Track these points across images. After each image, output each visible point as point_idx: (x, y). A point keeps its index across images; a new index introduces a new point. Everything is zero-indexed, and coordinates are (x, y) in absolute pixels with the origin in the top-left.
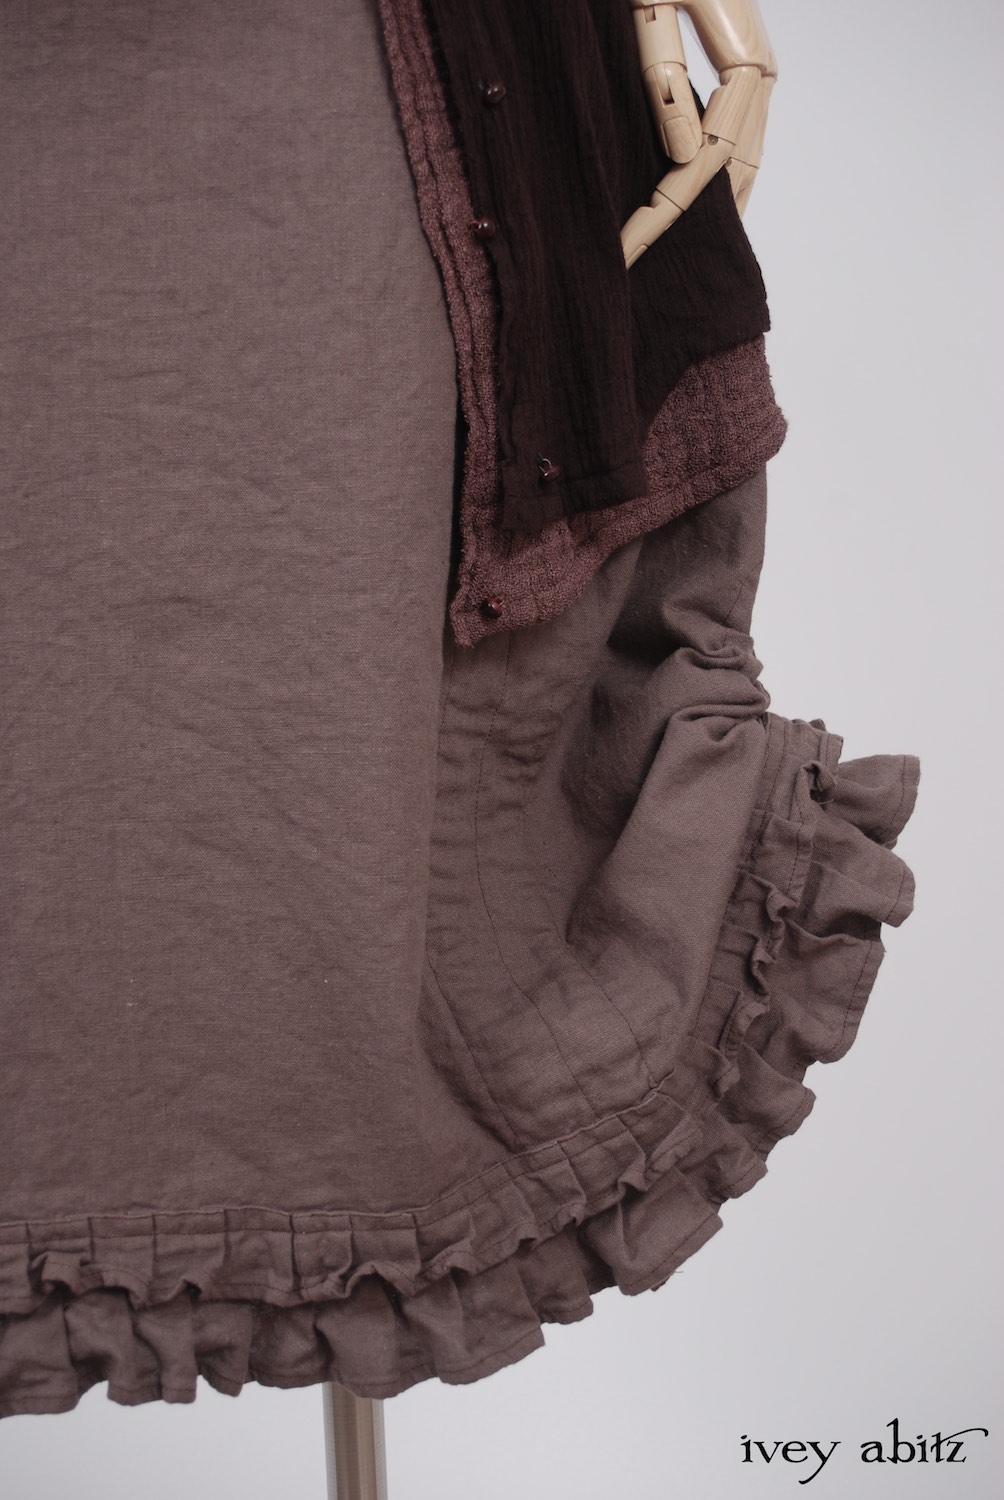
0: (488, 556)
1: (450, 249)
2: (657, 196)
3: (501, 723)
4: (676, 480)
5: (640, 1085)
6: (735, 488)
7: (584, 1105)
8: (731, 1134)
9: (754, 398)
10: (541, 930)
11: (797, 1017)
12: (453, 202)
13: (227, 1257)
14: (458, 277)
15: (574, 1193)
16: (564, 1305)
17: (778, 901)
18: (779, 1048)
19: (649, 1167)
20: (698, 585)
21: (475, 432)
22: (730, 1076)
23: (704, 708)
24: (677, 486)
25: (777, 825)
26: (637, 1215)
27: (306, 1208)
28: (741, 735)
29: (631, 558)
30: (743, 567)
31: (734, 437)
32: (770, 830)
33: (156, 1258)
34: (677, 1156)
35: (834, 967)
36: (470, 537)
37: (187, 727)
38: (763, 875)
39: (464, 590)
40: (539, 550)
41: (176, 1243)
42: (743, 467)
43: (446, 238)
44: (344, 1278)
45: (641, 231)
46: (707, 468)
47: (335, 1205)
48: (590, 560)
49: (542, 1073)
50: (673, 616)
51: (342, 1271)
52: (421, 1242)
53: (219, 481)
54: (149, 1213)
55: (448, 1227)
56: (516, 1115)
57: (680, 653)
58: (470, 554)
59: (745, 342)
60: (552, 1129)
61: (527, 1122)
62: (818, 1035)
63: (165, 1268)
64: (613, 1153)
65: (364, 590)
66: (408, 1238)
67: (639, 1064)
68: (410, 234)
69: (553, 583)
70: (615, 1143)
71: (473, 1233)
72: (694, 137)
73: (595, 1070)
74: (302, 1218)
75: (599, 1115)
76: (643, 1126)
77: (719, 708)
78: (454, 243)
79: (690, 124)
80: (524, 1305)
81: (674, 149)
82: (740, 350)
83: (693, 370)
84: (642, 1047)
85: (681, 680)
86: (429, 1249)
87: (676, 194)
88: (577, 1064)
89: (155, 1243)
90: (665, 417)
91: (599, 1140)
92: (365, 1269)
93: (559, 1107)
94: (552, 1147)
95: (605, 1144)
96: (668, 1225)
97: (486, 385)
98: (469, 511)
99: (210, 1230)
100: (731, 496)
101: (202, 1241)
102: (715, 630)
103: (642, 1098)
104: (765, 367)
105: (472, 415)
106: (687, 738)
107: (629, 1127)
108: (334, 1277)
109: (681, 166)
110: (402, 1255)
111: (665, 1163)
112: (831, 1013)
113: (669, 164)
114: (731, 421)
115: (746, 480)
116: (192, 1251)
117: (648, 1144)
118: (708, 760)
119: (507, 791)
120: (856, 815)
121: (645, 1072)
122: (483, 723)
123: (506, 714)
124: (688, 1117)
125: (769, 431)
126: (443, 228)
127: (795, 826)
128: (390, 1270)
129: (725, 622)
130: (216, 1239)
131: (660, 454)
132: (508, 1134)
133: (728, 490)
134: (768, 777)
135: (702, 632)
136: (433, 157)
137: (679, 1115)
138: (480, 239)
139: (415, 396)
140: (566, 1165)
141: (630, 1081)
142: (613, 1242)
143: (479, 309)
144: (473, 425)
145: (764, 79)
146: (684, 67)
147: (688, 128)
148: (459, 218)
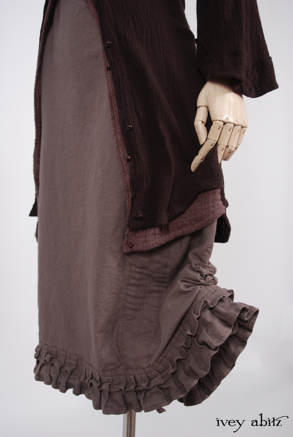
0: (131, 233)
1: (123, 163)
2: (199, 153)
3: (149, 272)
5: (148, 365)
6: (206, 227)
7: (137, 365)
10: (153, 322)
11: (192, 363)
13: (76, 367)
14: (124, 169)
15: (134, 383)
18: (188, 369)
19: (149, 384)
22: (171, 370)
23: (186, 280)
27: (88, 363)
28: (193, 289)
29: (186, 240)
31: (204, 214)
33: (65, 362)
34: (155, 385)
39: (126, 240)
40: (145, 234)
42: (206, 222)
43: (121, 160)
45: (195, 161)
47: (91, 365)
48: (165, 238)
50: (190, 256)
55: (106, 379)
57: (190, 264)
58: (127, 232)
59: (211, 190)
60: (132, 368)
63: (66, 365)
67: (148, 360)
69: (147, 242)
70: (143, 376)
72: (203, 138)
73: (139, 357)
74: (87, 365)
75: (140, 368)
77: (191, 281)
78: (123, 161)
83: (199, 196)
84: (150, 356)
87: (202, 153)
88: (137, 355)
89: (65, 359)
90: (192, 207)
93: (133, 363)
94: (131, 371)
95: (141, 375)
97: (130, 193)
102: (198, 262)
103: (148, 368)
106: (178, 286)
107: (146, 374)
111: (152, 385)
112: (203, 364)
117: (150, 379)
118: (182, 293)
119: (156, 288)
120: (220, 316)
121: (149, 362)
122: (145, 271)
123: (151, 271)
124: (160, 377)
126: (121, 158)
129: (201, 259)
131: (190, 216)
135: (194, 261)
140: (133, 376)
141: (146, 363)
143: (128, 176)
144: (127, 203)
145: (226, 124)
146: (203, 122)
147: (202, 136)
148: (124, 156)
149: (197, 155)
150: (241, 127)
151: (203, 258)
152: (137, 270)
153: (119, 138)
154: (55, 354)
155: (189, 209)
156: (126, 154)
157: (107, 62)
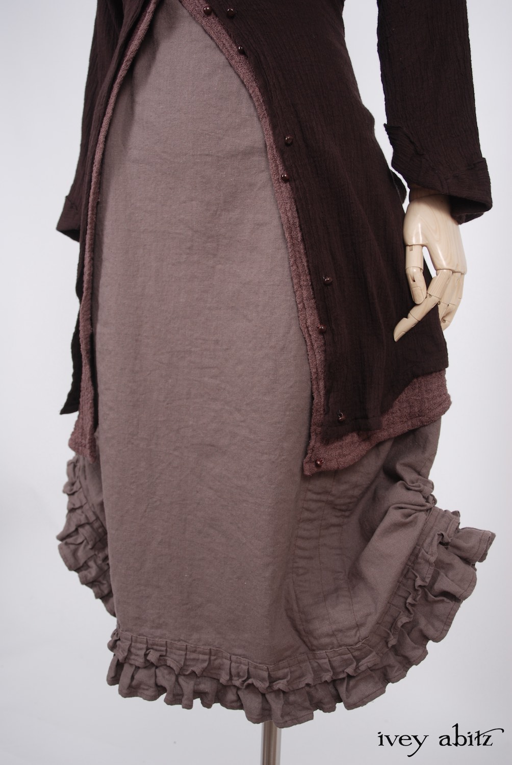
0: (318, 444)
1: (310, 335)
2: (409, 315)
3: (331, 498)
4: (405, 419)
5: (356, 639)
6: (427, 425)
7: (335, 642)
8: (392, 660)
10: (339, 572)
11: (423, 623)
12: (312, 318)
13: (209, 664)
14: (312, 345)
15: (329, 671)
16: (324, 706)
17: (419, 582)
18: (415, 634)
19: (357, 668)
20: (410, 458)
21: (316, 401)
22: (393, 641)
23: (403, 506)
24: (406, 421)
25: (423, 554)
26: (352, 683)
27: (236, 655)
28: (416, 517)
29: (387, 447)
30: (427, 455)
32: (420, 555)
33: (186, 659)
34: (367, 666)
35: (442, 608)
36: (313, 437)
37: (211, 488)
38: (417, 571)
39: (309, 455)
40: (340, 443)
41: (193, 656)
42: (429, 418)
43: (308, 331)
44: (244, 681)
45: (403, 327)
46: (417, 417)
47: (244, 656)
48: (364, 447)
49: (321, 627)
50: (400, 469)
51: (244, 679)
52: (269, 676)
53: (227, 408)
54: (185, 644)
55: (280, 673)
56: (312, 640)
57: (401, 482)
58: (312, 443)
59: (436, 372)
60: (323, 647)
61: (315, 642)
62: (430, 631)
63: (188, 663)
64: (346, 660)
65: (266, 454)
66: (265, 674)
67: (356, 632)
68: (294, 329)
69: (344, 456)
70: (346, 657)
71: (289, 677)
72: (423, 295)
73: (340, 631)
74: (234, 658)
75: (340, 646)
76: (356, 653)
77: (409, 506)
78: (311, 333)
79: (421, 290)
80: (307, 704)
81: (415, 298)
82: (434, 375)
83: (415, 380)
84: (358, 626)
85: (398, 493)
86: (272, 680)
87: (416, 315)
88: (334, 627)
89: (186, 654)
90: (403, 396)
91: (340, 654)
92: (250, 681)
93: (326, 640)
94: (322, 653)
95: (343, 656)
96: (365, 688)
97: (322, 384)
98: (313, 428)
99: (204, 654)
100: (426, 428)
101: (201, 657)
102: (414, 476)
103: (356, 644)
104: (445, 381)
105: (315, 395)
106: (394, 516)
107: (352, 653)
108: (241, 680)
109: (418, 305)
110: (263, 680)
111: (363, 668)
112: (438, 624)
113: (414, 304)
114: (426, 401)
115: (431, 423)
116: (198, 660)
117: (358, 660)
118: (399, 526)
119: (335, 520)
120: (458, 552)
121: (358, 635)
122: (324, 498)
123: (333, 495)
124: (374, 653)
126: (307, 327)
127: (428, 556)
128: (258, 684)
129: (419, 473)
130: (207, 657)
131: (400, 410)
132: (309, 644)
133: (424, 426)
134: (422, 535)
135: (409, 476)
136: (305, 302)
137: (371, 652)
138: (321, 332)
139: (291, 387)
140: (327, 660)
141: (351, 638)
142: (342, 690)
143: (319, 357)
144: (315, 398)
145: (454, 274)
146: (421, 269)
147: (420, 291)
148: (313, 324)
149: (407, 317)
150: (460, 274)
151: (423, 471)
152: (315, 497)
153: (305, 296)
154: (164, 649)
155: (397, 400)
156: (317, 320)
157: (280, 168)
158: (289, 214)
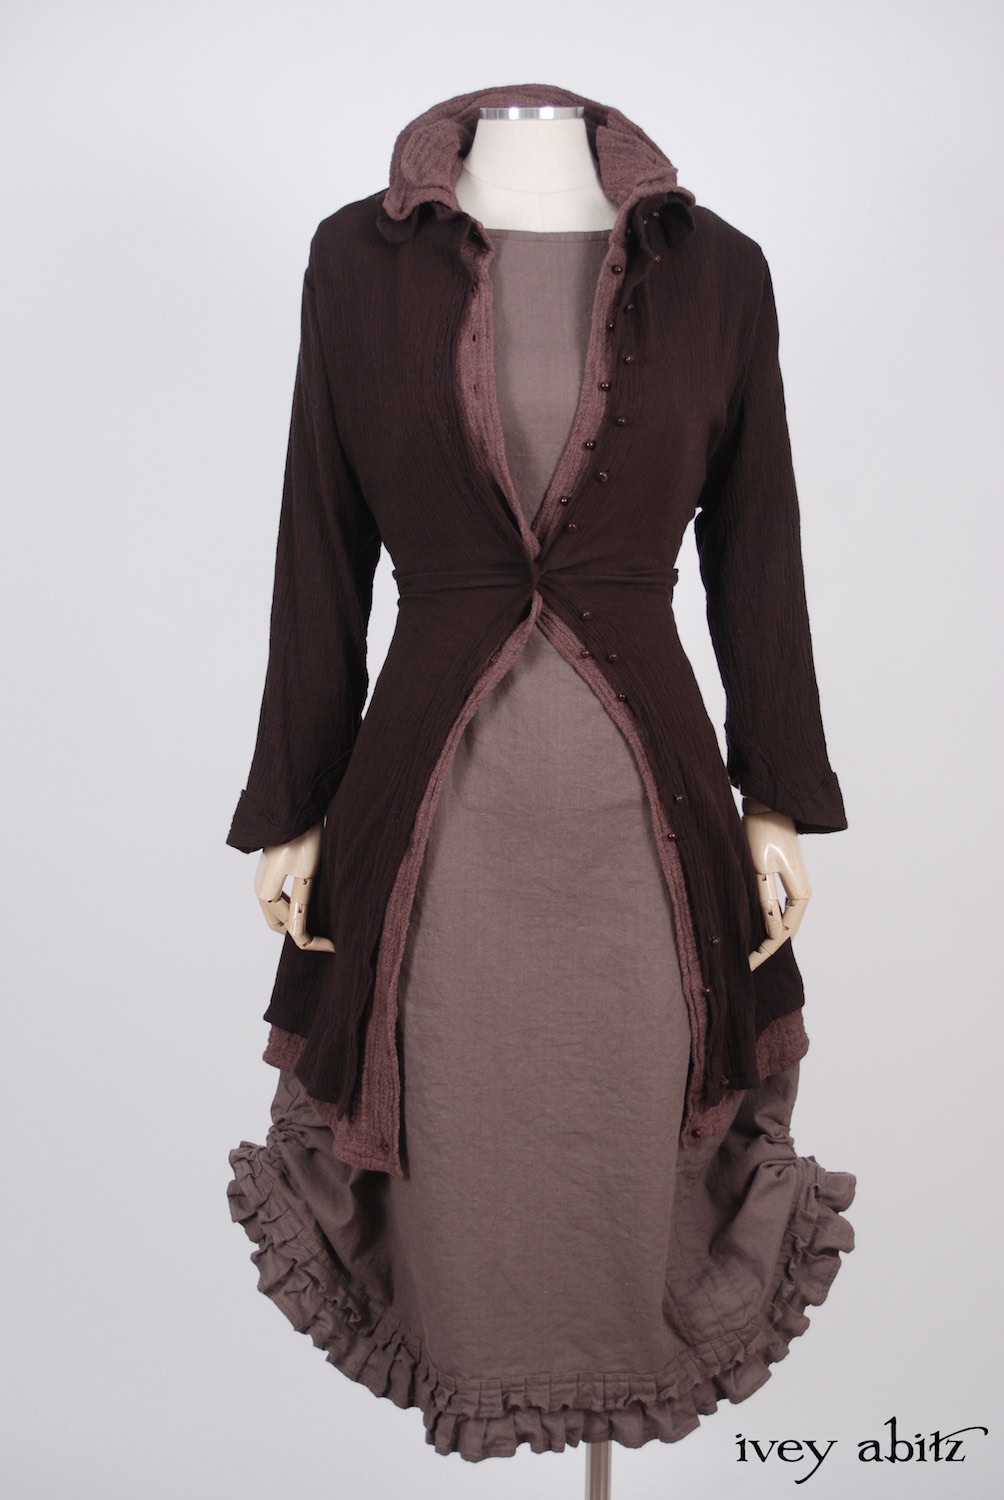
0: (697, 1113)
1: (693, 1000)
2: (761, 948)
5: (745, 1321)
6: (787, 1069)
7: (721, 1329)
8: (777, 1336)
9: (798, 1034)
11: (804, 1290)
12: (696, 983)
13: (578, 1392)
14: (695, 1010)
15: (716, 1364)
16: (707, 1408)
17: (801, 1244)
18: (797, 1301)
19: (746, 1354)
20: (770, 1109)
21: (697, 1067)
22: (778, 1315)
23: (772, 1162)
25: (801, 1212)
26: (738, 1373)
27: (610, 1373)
28: (787, 1173)
31: (789, 1052)
32: (798, 1214)
33: (551, 1394)
34: (755, 1348)
35: (821, 1267)
36: (690, 1107)
37: (576, 1183)
38: (794, 1231)
39: (687, 1127)
40: (715, 1107)
41: (558, 1388)
42: (792, 1062)
43: (692, 995)
44: (626, 1402)
45: (756, 960)
46: (777, 1062)
47: (623, 1372)
49: (705, 1316)
50: (759, 1120)
51: (625, 1398)
52: (657, 1387)
53: (596, 1088)
54: (548, 1375)
55: (667, 1380)
56: (694, 1333)
57: (763, 1136)
58: (689, 1113)
59: (794, 1010)
60: (708, 1339)
61: (698, 1336)
62: (813, 1296)
63: (554, 1397)
64: (732, 1348)
65: (654, 1135)
66: (652, 1385)
67: (744, 1313)
68: (679, 994)
69: (720, 1120)
70: (733, 1344)
71: (677, 1383)
72: (780, 928)
73: (727, 1315)
74: (609, 1377)
75: (727, 1332)
76: (744, 1337)
77: (779, 1162)
78: (695, 998)
79: (778, 923)
80: (693, 1409)
81: (771, 932)
82: (793, 1014)
83: (773, 1022)
84: (745, 1305)
85: (762, 1151)
86: (660, 1390)
87: (769, 949)
88: (720, 1313)
89: (551, 1388)
90: (761, 1041)
91: (726, 1343)
92: (635, 1398)
93: (712, 1330)
94: (707, 1346)
95: (730, 1344)
96: (750, 1377)
97: (702, 1048)
98: (690, 1097)
99: (572, 1382)
101: (569, 1386)
102: (776, 1127)
103: (745, 1326)
105: (696, 1060)
106: (766, 1176)
107: (738, 1337)
108: (622, 1401)
109: (771, 939)
110: (648, 1392)
111: (752, 1352)
112: (817, 1286)
113: (767, 937)
114: (788, 1044)
115: (792, 1066)
116: (564, 1391)
117: (745, 1344)
118: (773, 1185)
120: (830, 1203)
121: (747, 1315)
124: (762, 1333)
125: (801, 1045)
126: (691, 992)
127: (809, 1213)
128: (645, 1398)
129: (780, 1123)
130: (574, 1385)
132: (690, 1340)
133: (784, 1070)
134: (799, 1190)
135: (772, 1128)
136: (690, 965)
137: (759, 1332)
138: (704, 994)
140: (713, 1353)
141: (741, 1319)
142: (729, 1384)
143: (702, 1021)
144: (696, 1064)
146: (778, 901)
147: (775, 924)
148: (698, 987)
149: (757, 950)
153: (691, 959)
156: (701, 983)
157: (665, 826)
158: (675, 875)
